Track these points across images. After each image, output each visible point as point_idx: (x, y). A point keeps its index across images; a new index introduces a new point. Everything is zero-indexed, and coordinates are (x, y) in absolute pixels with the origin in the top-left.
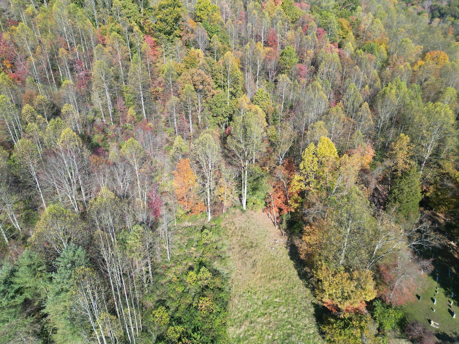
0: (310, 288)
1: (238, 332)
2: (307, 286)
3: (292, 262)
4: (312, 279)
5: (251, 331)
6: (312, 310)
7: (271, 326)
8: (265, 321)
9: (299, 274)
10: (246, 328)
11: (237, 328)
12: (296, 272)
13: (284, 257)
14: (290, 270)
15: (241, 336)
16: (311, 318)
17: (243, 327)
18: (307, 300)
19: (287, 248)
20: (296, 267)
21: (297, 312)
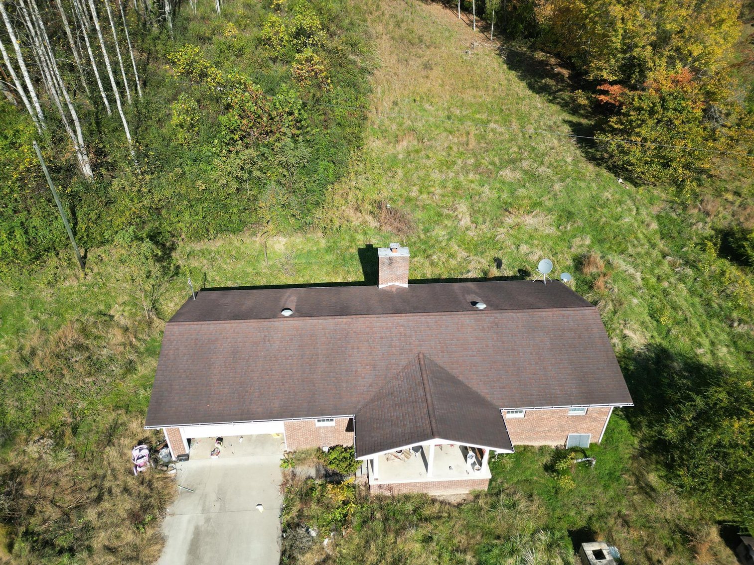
0: (558, 103)
1: (391, 150)
2: (550, 101)
3: (513, 72)
4: (561, 93)
5: (423, 153)
6: (566, 129)
7: (471, 146)
8: (456, 140)
9: (531, 87)
10: (411, 148)
11: (389, 143)
12: (523, 84)
13: (495, 65)
14: (509, 80)
15: (401, 156)
16: (564, 140)
17: (405, 143)
18: (554, 119)
19: (499, 55)
20: (522, 78)
21: (532, 131)
